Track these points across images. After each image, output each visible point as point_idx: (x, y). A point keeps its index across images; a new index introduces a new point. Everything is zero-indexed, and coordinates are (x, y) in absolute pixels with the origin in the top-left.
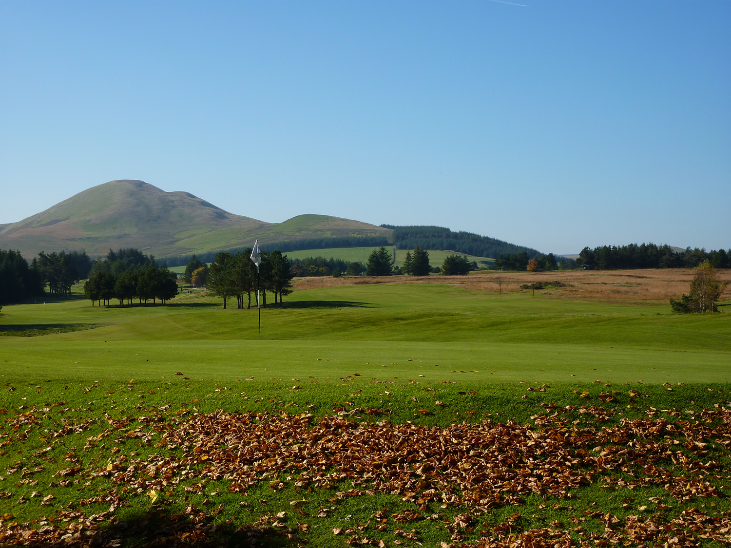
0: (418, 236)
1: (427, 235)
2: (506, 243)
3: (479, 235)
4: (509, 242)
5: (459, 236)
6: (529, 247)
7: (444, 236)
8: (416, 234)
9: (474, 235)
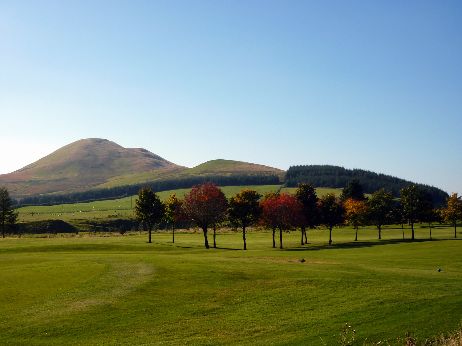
0: (310, 173)
1: (319, 173)
2: (404, 181)
3: (374, 173)
4: (408, 180)
5: (353, 173)
6: (430, 185)
7: (337, 174)
8: (308, 172)
9: (369, 172)
